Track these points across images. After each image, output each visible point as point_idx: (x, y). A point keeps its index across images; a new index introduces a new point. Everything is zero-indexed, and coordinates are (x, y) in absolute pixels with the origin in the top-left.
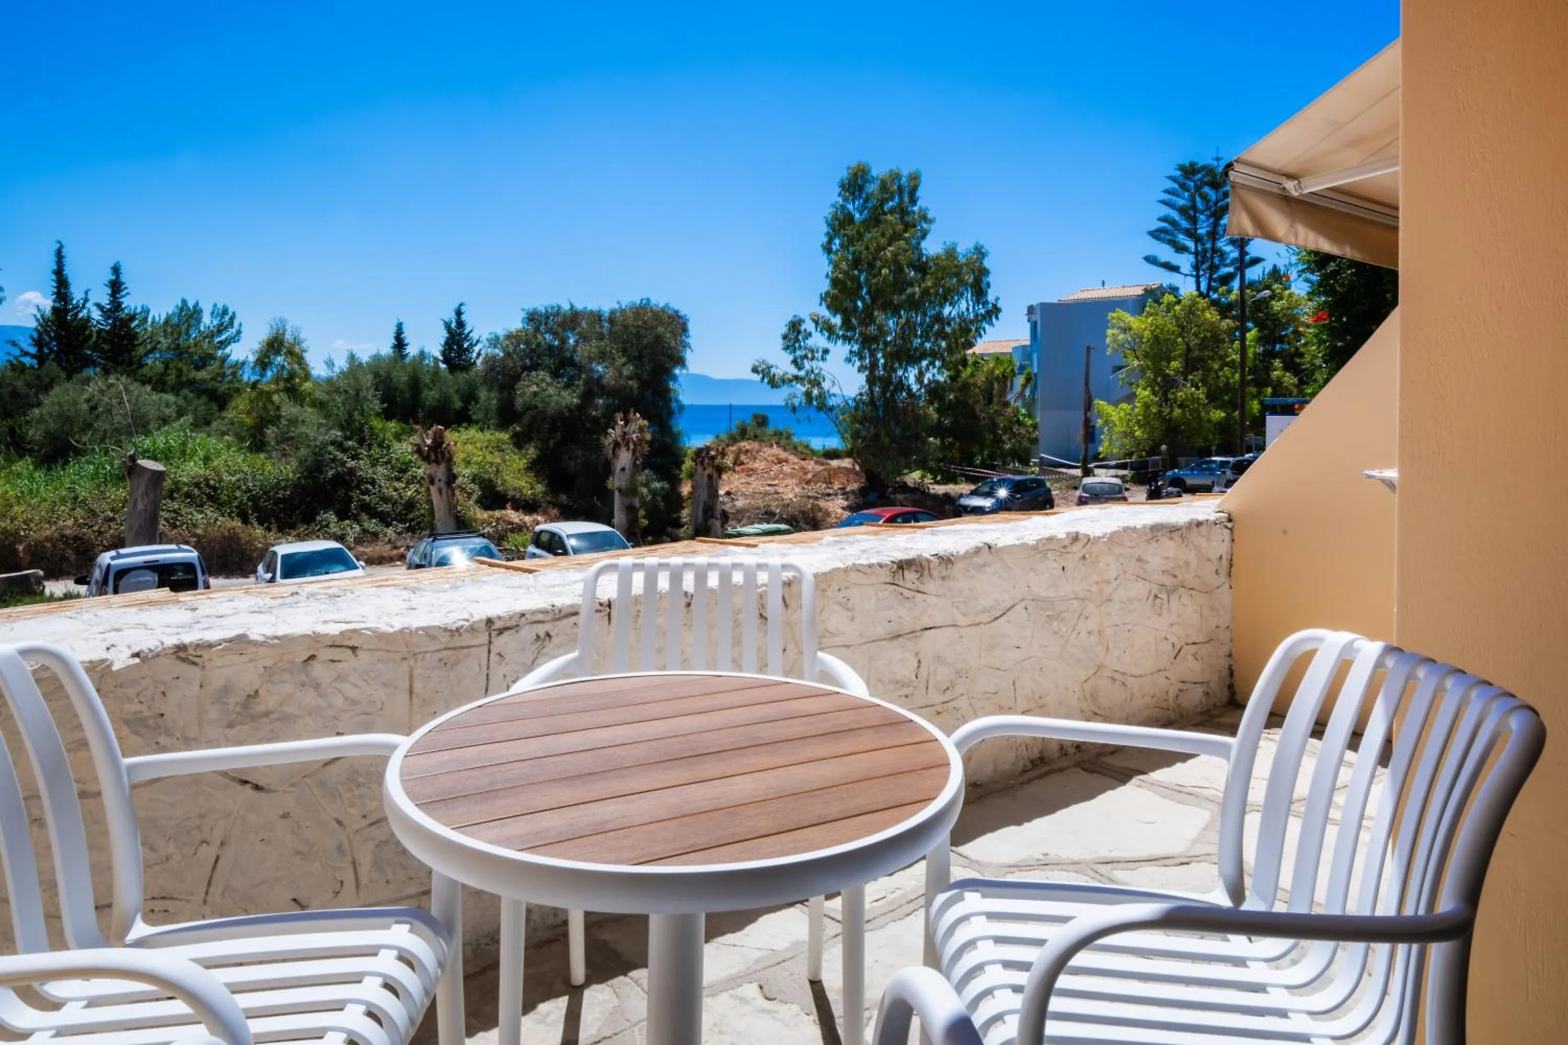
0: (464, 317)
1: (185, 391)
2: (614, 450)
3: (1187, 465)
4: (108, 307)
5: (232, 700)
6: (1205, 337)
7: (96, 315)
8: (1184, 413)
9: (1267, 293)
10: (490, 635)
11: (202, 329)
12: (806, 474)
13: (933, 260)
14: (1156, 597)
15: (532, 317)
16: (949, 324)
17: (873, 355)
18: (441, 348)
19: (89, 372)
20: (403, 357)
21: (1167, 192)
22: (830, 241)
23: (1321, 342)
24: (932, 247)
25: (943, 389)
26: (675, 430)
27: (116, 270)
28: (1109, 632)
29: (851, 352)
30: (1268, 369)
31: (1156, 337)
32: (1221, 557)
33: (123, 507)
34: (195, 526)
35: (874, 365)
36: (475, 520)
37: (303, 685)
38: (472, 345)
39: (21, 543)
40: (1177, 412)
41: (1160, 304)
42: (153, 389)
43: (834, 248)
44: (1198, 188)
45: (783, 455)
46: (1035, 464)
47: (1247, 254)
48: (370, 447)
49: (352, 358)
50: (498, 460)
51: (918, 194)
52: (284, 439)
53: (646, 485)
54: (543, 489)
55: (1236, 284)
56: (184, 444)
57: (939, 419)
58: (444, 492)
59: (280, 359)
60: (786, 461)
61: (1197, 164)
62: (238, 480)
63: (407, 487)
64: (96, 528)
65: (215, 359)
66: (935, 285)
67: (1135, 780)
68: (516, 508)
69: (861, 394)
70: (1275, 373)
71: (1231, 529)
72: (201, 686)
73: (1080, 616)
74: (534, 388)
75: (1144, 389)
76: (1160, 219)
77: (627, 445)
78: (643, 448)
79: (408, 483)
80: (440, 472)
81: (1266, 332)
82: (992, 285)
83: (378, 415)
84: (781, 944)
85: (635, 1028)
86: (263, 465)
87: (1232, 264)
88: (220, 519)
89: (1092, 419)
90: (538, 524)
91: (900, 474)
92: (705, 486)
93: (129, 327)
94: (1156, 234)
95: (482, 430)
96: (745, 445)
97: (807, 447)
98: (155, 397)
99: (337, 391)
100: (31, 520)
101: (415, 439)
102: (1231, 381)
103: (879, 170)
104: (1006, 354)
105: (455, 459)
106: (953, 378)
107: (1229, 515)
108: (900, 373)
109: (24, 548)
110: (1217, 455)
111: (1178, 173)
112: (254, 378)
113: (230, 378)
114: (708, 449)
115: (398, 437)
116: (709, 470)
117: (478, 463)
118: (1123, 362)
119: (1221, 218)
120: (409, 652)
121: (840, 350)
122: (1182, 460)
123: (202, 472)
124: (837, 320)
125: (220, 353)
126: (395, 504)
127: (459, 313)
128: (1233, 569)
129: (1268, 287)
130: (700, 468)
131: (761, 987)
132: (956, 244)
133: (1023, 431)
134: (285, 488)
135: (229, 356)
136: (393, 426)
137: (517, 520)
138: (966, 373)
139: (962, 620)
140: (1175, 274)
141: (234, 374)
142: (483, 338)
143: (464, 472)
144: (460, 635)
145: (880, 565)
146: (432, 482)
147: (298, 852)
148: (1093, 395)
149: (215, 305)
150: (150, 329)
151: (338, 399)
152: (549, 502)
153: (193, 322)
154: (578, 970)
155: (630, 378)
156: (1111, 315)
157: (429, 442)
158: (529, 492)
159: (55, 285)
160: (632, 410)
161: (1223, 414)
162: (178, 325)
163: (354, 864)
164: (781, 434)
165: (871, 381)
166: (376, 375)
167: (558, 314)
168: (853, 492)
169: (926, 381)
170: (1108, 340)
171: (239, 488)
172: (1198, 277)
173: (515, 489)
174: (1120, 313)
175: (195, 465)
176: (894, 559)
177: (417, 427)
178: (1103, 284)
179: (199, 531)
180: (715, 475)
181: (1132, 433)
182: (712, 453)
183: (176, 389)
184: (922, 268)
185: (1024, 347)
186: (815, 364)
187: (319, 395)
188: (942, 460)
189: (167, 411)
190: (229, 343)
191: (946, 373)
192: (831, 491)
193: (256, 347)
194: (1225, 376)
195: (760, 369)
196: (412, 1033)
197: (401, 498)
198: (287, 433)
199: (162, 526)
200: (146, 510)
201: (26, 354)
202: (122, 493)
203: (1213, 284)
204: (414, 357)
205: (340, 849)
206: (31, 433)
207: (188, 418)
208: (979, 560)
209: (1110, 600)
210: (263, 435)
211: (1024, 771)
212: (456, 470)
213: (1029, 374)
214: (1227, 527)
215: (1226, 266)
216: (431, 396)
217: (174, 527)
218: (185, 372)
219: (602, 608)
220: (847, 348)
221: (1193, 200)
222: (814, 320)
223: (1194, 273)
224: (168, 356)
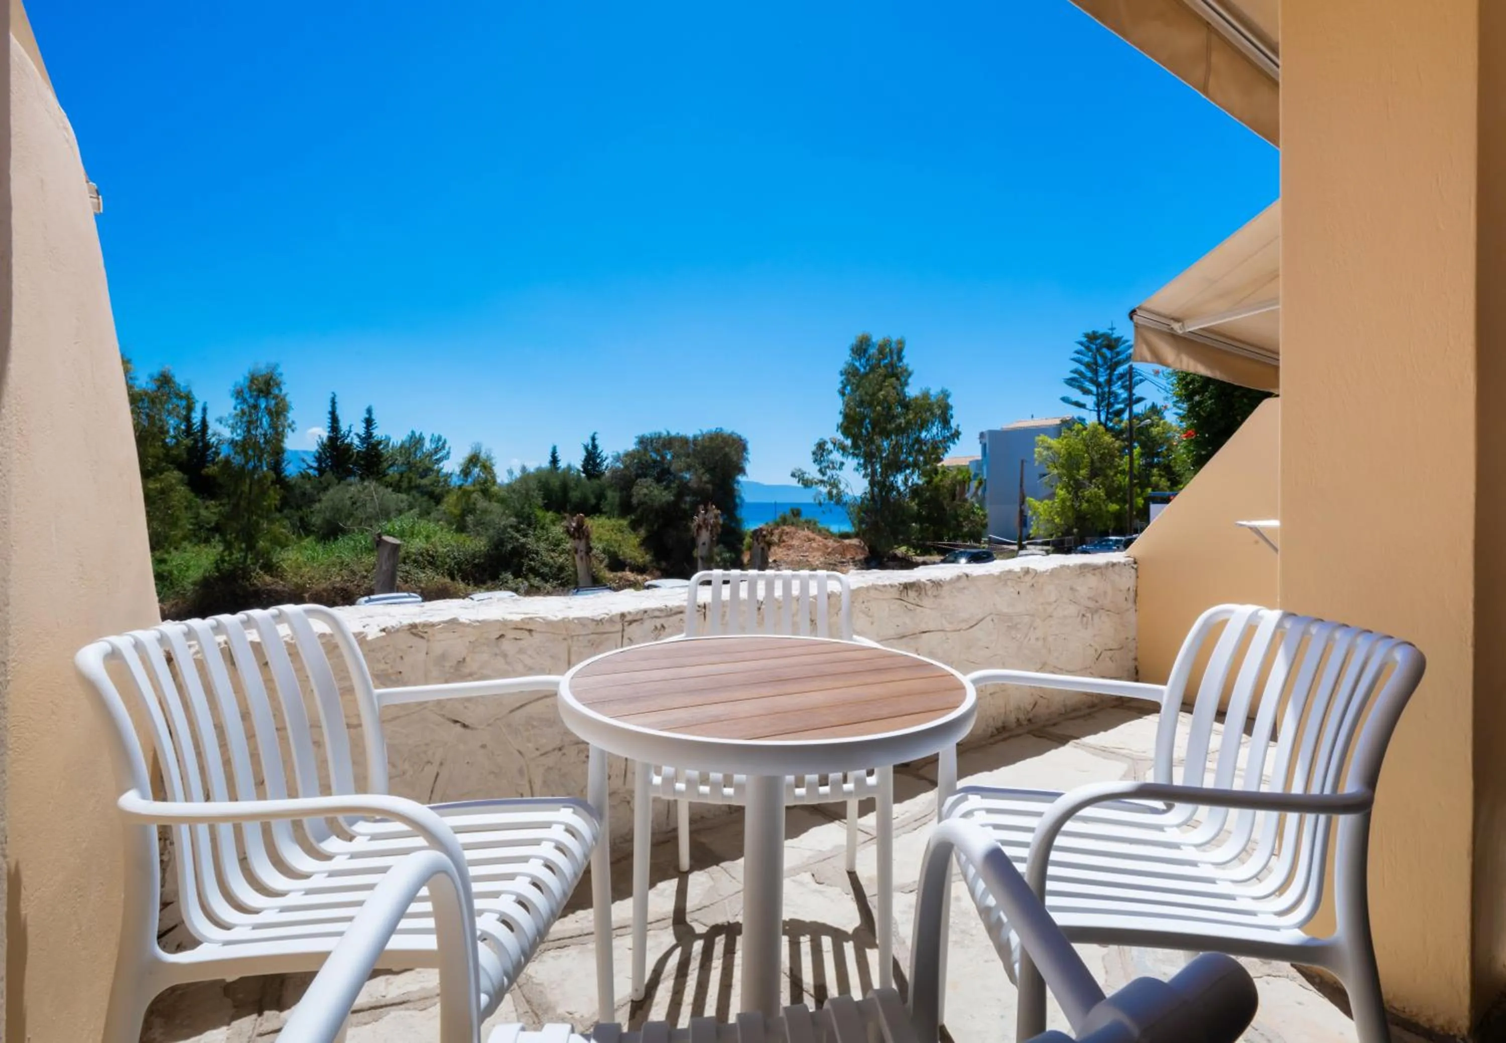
0: (597, 442)
1: (414, 492)
2: (697, 530)
3: (1092, 543)
4: (364, 436)
5: (447, 664)
6: (1104, 453)
7: (356, 441)
8: (1090, 506)
9: (1148, 421)
10: (623, 625)
11: (424, 451)
12: (827, 548)
13: (913, 400)
14: (1083, 615)
15: (642, 441)
16: (925, 444)
17: (873, 465)
18: (582, 463)
19: (352, 479)
20: (557, 469)
21: (1077, 352)
22: (844, 387)
23: (1190, 451)
24: (912, 391)
25: (922, 490)
26: (739, 517)
27: (369, 411)
28: (1050, 639)
29: (859, 464)
30: (1149, 476)
31: (1070, 453)
32: (1129, 589)
33: (373, 568)
34: (420, 581)
35: (874, 472)
36: (605, 578)
37: (496, 655)
38: (602, 461)
39: (307, 592)
40: (1085, 505)
41: (1072, 431)
42: (393, 491)
43: (847, 392)
44: (1098, 350)
45: (812, 536)
46: (985, 542)
47: (1134, 395)
48: (535, 529)
49: (524, 469)
50: (620, 538)
51: (904, 353)
52: (478, 523)
53: (720, 554)
54: (651, 558)
55: (1126, 416)
56: (413, 527)
57: (919, 510)
58: (584, 558)
59: (477, 470)
60: (814, 540)
61: (1097, 332)
62: (448, 551)
63: (559, 556)
64: (355, 583)
65: (432, 470)
66: (915, 417)
67: (1072, 743)
68: (632, 570)
69: (865, 493)
70: (1154, 478)
71: (1136, 569)
72: (427, 654)
73: (1030, 628)
74: (645, 491)
75: (1061, 489)
76: (1072, 372)
77: (707, 527)
78: (717, 530)
79: (561, 553)
80: (582, 545)
81: (1147, 450)
82: (954, 416)
83: (540, 507)
84: (827, 846)
85: (726, 901)
86: (464, 541)
87: (1123, 402)
88: (436, 577)
89: (1026, 510)
90: (647, 581)
91: (892, 548)
92: (759, 555)
93: (377, 449)
94: (1070, 382)
95: (609, 518)
96: (786, 529)
97: (828, 530)
98: (394, 496)
99: (514, 491)
100: (313, 577)
101: (565, 523)
102: (1123, 484)
103: (877, 338)
104: (965, 466)
105: (591, 536)
106: (929, 482)
107: (1135, 559)
108: (892, 478)
109: (309, 596)
110: (1113, 535)
111: (1084, 340)
112: (459, 483)
113: (443, 483)
114: (761, 530)
115: (553, 523)
116: (762, 544)
117: (607, 541)
118: (1046, 471)
119: (1115, 370)
120: (568, 635)
121: (851, 463)
122: (1088, 539)
123: (424, 546)
124: (848, 442)
125: (436, 467)
126: (551, 567)
127: (593, 439)
128: (1139, 598)
129: (1149, 418)
130: (756, 543)
131: (813, 875)
132: (930, 389)
133: (977, 519)
134: (479, 557)
135: (442, 468)
136: (550, 515)
137: (632, 579)
138: (937, 479)
139: (948, 627)
140: (1082, 410)
141: (445, 481)
142: (610, 456)
143: (598, 547)
144: (603, 624)
145: (891, 586)
146: (576, 552)
147: (493, 773)
148: (1025, 492)
149: (433, 435)
150: (391, 451)
151: (515, 496)
152: (654, 567)
153: (418, 446)
154: (685, 861)
155: (706, 483)
156: (1037, 438)
157: (574, 524)
158: (641, 560)
159: (329, 421)
160: (710, 503)
161: (1118, 507)
162: (409, 448)
163: (530, 782)
164: (810, 521)
165: (872, 484)
166: (540, 481)
167: (660, 437)
168: (860, 561)
169: (910, 484)
170: (1036, 456)
171: (449, 556)
172: (1099, 412)
173: (631, 558)
174: (1042, 437)
175: (420, 540)
176: (901, 582)
177: (566, 515)
178: (1032, 417)
179: (422, 585)
180: (766, 548)
181: (1053, 520)
182: (764, 533)
183: (408, 490)
184: (906, 405)
185: (977, 461)
186: (834, 472)
187: (503, 494)
188: (921, 539)
189: (402, 505)
190: (442, 460)
191: (924, 479)
192: (844, 560)
193: (461, 461)
194: (1118, 480)
195: (797, 475)
196: (576, 883)
197: (556, 563)
198: (480, 520)
199: (399, 581)
200: (388, 570)
201: (311, 467)
202: (373, 559)
203: (1109, 416)
204: (564, 469)
205: (521, 772)
206: (314, 519)
207: (416, 510)
208: (960, 585)
209: (1051, 616)
210: (465, 521)
211: (992, 736)
212: (592, 544)
213: (981, 479)
214: (1133, 568)
215: (1119, 403)
216: (575, 495)
217: (406, 582)
218: (413, 479)
219: (700, 609)
220: (856, 461)
221: (1095, 359)
222: (832, 443)
223: (1096, 409)
224: (403, 468)
